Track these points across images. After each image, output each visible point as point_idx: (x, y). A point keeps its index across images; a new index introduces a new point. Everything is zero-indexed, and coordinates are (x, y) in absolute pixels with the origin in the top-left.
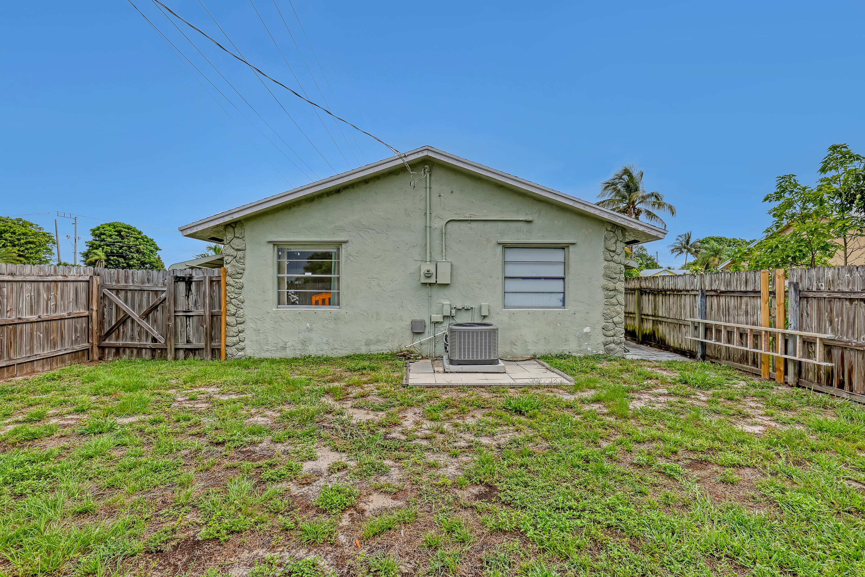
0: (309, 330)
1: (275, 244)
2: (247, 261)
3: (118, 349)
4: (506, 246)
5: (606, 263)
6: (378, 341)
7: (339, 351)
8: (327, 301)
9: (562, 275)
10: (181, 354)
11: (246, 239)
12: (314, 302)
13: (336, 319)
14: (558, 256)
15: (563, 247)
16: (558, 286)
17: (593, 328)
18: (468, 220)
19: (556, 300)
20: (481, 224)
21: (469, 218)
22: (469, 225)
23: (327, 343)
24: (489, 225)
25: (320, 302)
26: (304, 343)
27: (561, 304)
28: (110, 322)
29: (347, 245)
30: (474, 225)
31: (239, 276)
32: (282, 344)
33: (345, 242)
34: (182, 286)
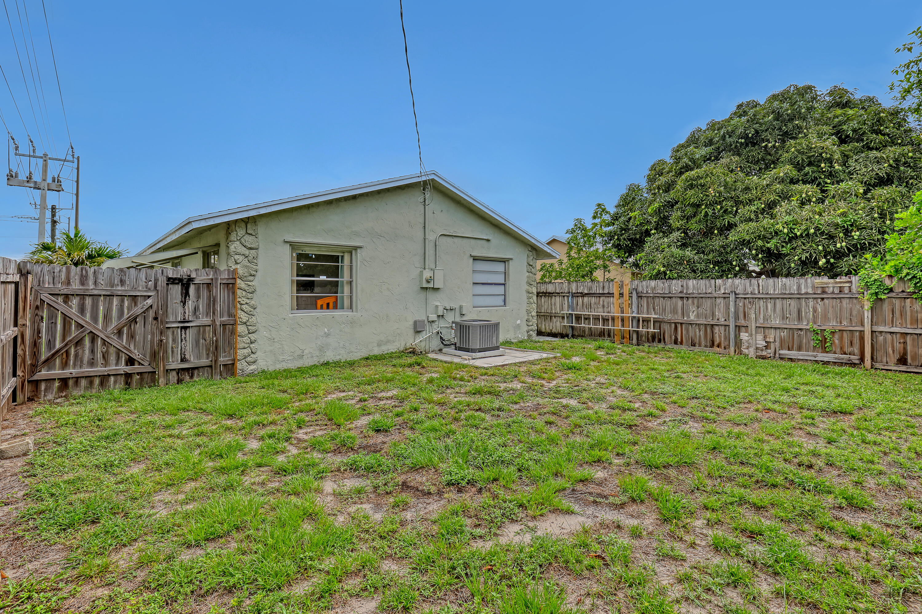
0: (327, 335)
1: (293, 245)
2: (260, 261)
3: (64, 382)
4: (476, 259)
5: (528, 274)
6: (388, 341)
7: (355, 354)
8: (331, 305)
9: (503, 282)
10: (173, 376)
11: (260, 236)
12: (319, 306)
13: (352, 323)
14: (500, 267)
15: (504, 261)
16: (500, 290)
17: (521, 321)
18: (452, 236)
19: (499, 301)
20: (460, 239)
21: (453, 234)
22: (452, 239)
23: (344, 347)
24: (465, 240)
25: (325, 306)
26: (321, 349)
27: (503, 304)
28: (50, 344)
29: (362, 250)
30: (456, 240)
31: (251, 278)
32: (299, 352)
33: (360, 247)
34: (177, 289)
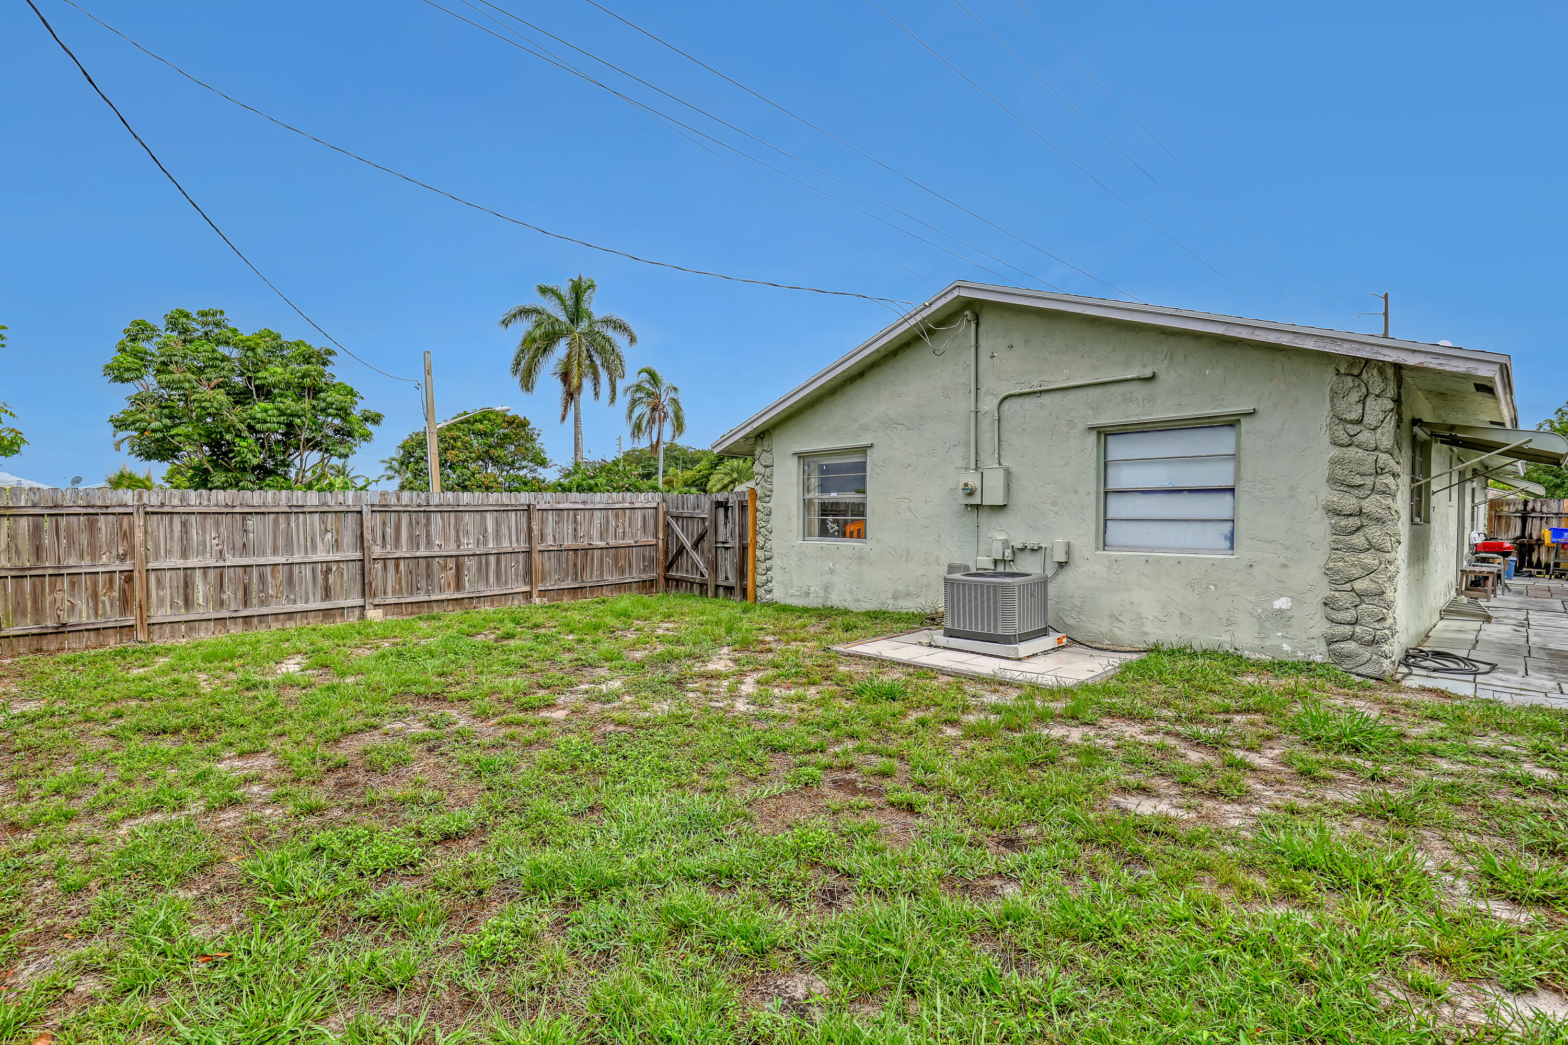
0: (832, 571)
1: (801, 456)
2: (775, 479)
3: (677, 581)
4: (1104, 433)
5: (1335, 452)
6: (908, 594)
7: (863, 604)
9: (1229, 483)
10: (721, 590)
11: (774, 452)
12: (848, 534)
13: (860, 558)
14: (1223, 441)
15: (1231, 422)
16: (1220, 506)
17: (1297, 599)
18: (1035, 393)
19: (1215, 535)
20: (1058, 397)
21: (1039, 389)
22: (1038, 401)
23: (851, 592)
24: (1073, 395)
25: (855, 534)
26: (827, 588)
27: (1228, 544)
28: (672, 551)
29: (873, 450)
30: (1046, 399)
31: (767, 499)
32: (805, 589)
33: (872, 446)
34: (721, 511)
